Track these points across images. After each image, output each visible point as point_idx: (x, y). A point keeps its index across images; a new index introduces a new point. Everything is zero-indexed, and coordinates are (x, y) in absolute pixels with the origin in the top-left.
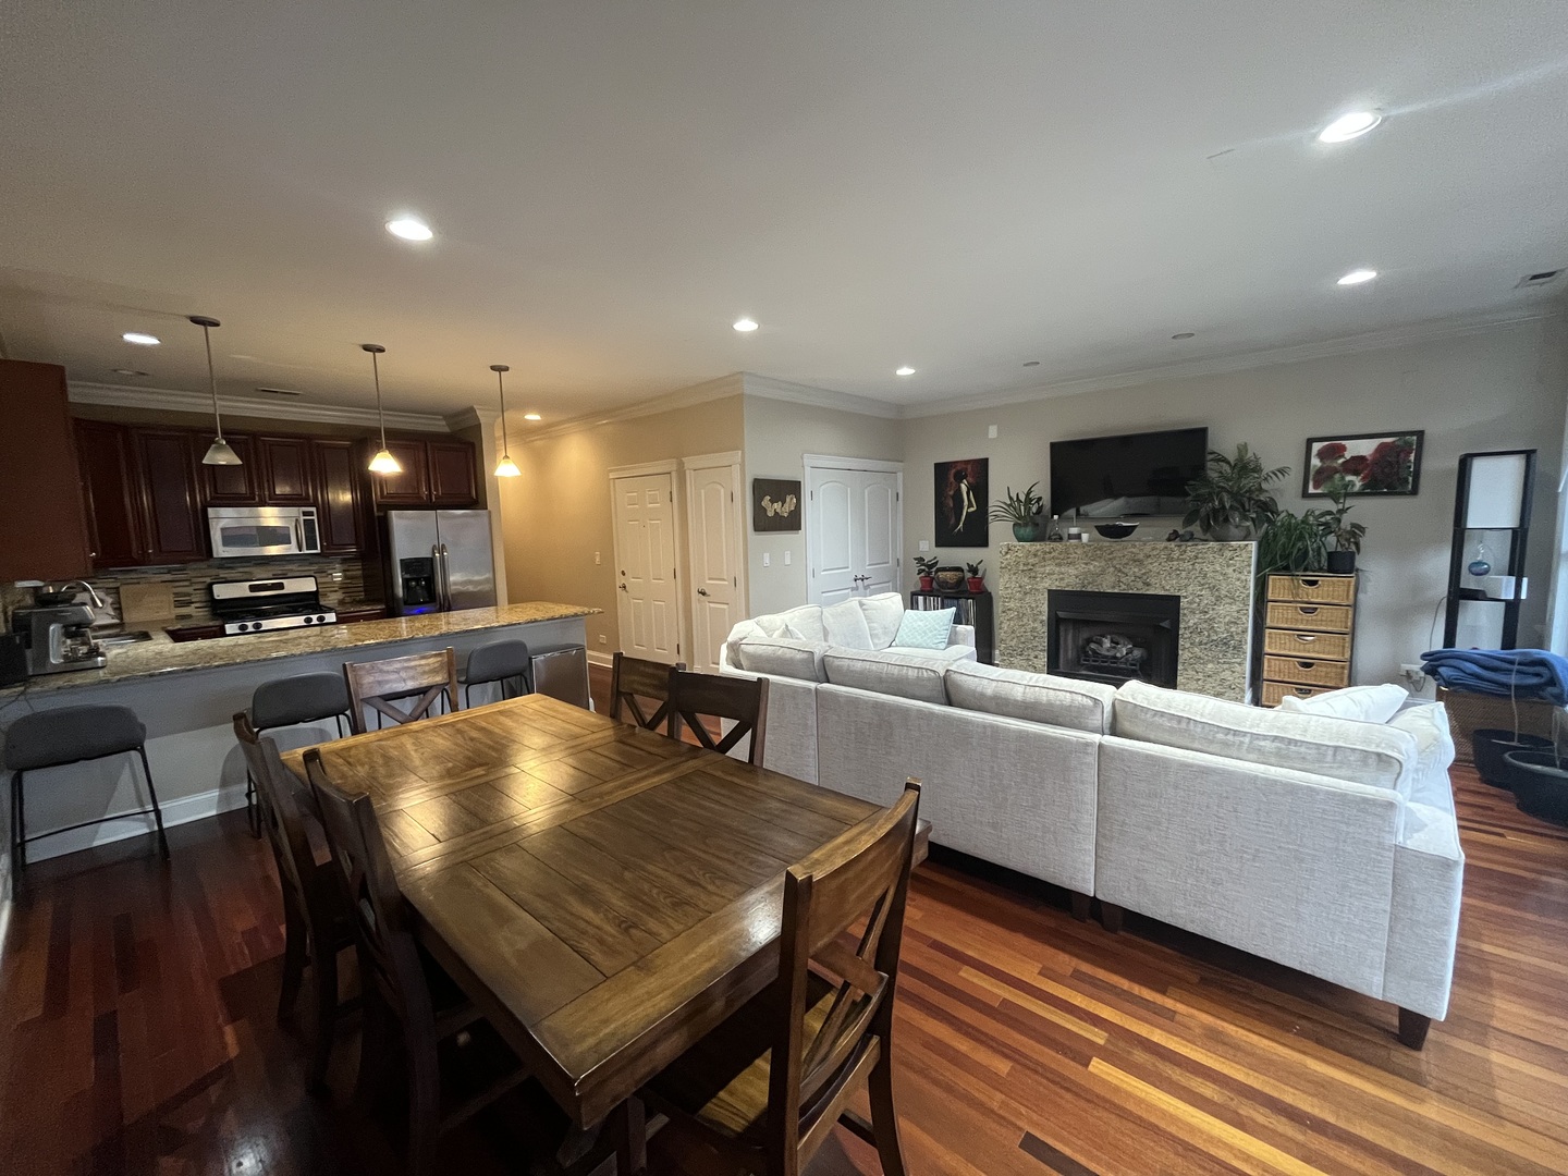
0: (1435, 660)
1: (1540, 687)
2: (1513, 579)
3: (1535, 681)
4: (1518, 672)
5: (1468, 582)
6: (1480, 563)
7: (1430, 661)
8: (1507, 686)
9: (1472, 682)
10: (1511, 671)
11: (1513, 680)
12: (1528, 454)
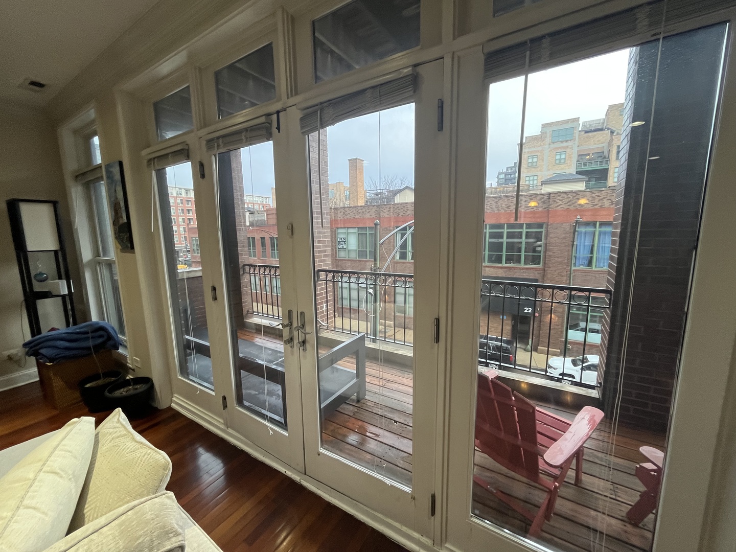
0: (35, 346)
1: (104, 343)
2: (65, 282)
3: (100, 340)
4: (92, 338)
5: (38, 287)
6: (41, 274)
7: (31, 348)
8: (89, 348)
9: (68, 353)
10: (89, 338)
11: (90, 343)
12: (55, 204)
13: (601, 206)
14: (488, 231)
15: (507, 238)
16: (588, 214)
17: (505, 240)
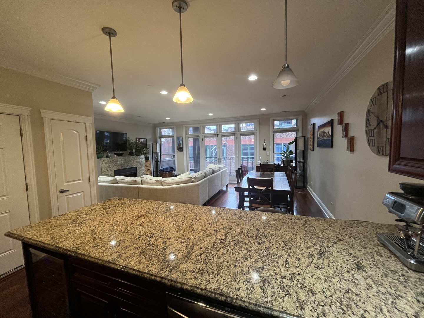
13: (283, 137)
14: (242, 147)
15: (250, 150)
16: (279, 140)
17: (249, 151)
